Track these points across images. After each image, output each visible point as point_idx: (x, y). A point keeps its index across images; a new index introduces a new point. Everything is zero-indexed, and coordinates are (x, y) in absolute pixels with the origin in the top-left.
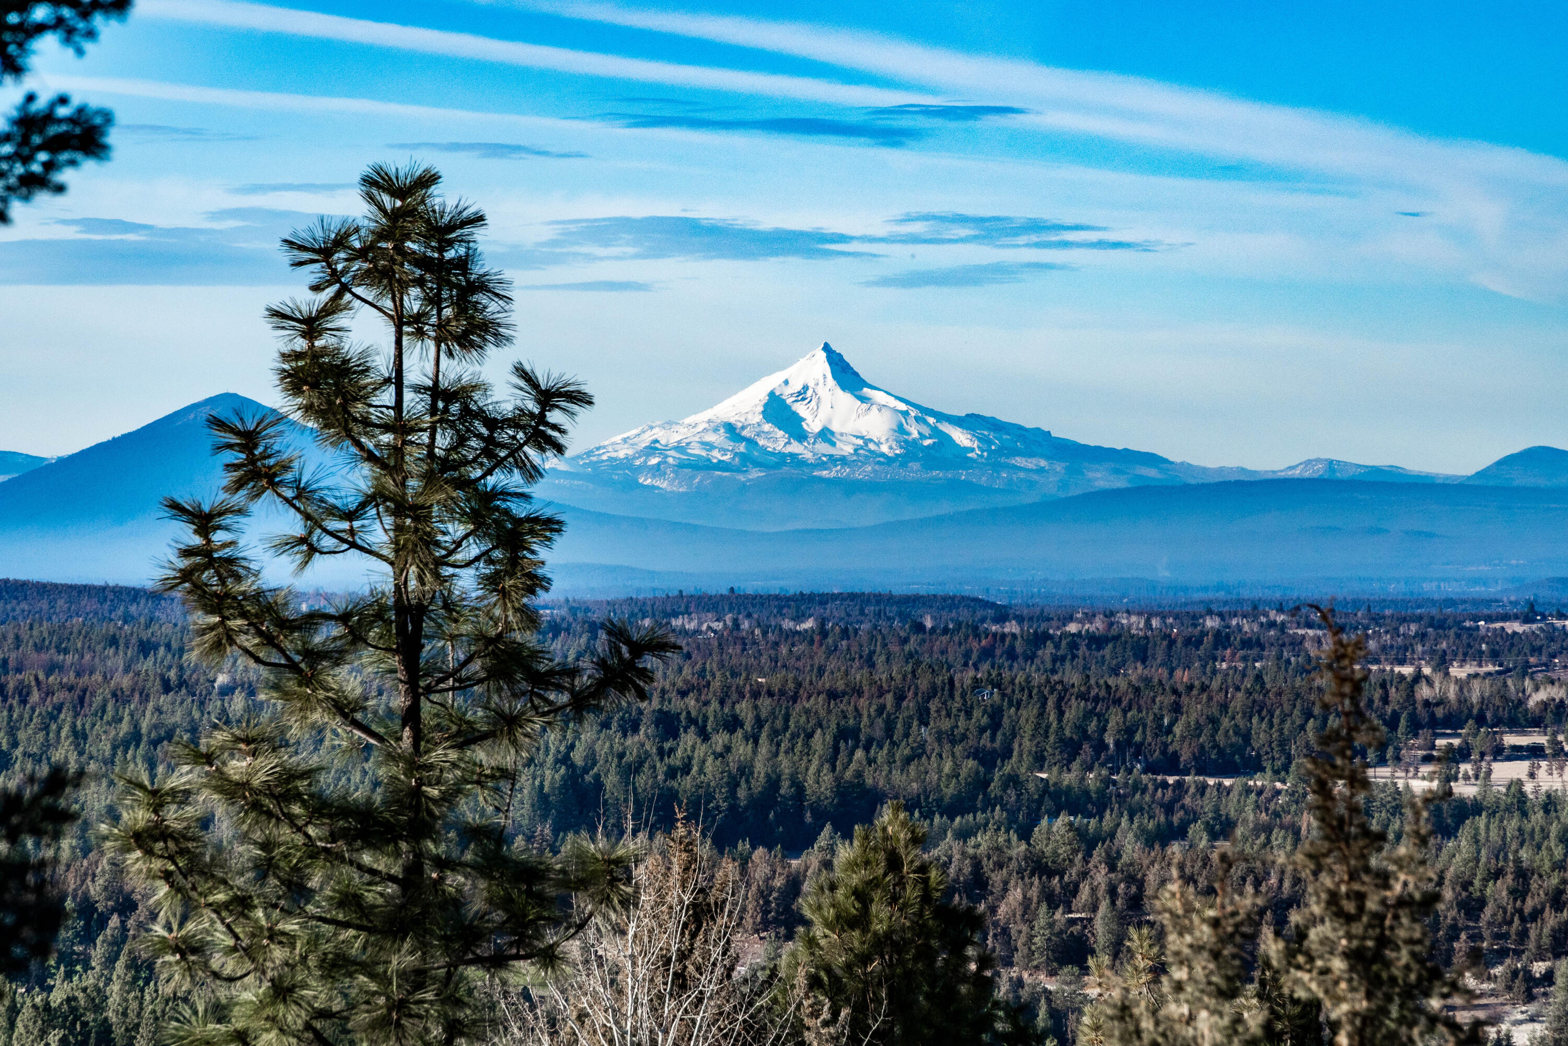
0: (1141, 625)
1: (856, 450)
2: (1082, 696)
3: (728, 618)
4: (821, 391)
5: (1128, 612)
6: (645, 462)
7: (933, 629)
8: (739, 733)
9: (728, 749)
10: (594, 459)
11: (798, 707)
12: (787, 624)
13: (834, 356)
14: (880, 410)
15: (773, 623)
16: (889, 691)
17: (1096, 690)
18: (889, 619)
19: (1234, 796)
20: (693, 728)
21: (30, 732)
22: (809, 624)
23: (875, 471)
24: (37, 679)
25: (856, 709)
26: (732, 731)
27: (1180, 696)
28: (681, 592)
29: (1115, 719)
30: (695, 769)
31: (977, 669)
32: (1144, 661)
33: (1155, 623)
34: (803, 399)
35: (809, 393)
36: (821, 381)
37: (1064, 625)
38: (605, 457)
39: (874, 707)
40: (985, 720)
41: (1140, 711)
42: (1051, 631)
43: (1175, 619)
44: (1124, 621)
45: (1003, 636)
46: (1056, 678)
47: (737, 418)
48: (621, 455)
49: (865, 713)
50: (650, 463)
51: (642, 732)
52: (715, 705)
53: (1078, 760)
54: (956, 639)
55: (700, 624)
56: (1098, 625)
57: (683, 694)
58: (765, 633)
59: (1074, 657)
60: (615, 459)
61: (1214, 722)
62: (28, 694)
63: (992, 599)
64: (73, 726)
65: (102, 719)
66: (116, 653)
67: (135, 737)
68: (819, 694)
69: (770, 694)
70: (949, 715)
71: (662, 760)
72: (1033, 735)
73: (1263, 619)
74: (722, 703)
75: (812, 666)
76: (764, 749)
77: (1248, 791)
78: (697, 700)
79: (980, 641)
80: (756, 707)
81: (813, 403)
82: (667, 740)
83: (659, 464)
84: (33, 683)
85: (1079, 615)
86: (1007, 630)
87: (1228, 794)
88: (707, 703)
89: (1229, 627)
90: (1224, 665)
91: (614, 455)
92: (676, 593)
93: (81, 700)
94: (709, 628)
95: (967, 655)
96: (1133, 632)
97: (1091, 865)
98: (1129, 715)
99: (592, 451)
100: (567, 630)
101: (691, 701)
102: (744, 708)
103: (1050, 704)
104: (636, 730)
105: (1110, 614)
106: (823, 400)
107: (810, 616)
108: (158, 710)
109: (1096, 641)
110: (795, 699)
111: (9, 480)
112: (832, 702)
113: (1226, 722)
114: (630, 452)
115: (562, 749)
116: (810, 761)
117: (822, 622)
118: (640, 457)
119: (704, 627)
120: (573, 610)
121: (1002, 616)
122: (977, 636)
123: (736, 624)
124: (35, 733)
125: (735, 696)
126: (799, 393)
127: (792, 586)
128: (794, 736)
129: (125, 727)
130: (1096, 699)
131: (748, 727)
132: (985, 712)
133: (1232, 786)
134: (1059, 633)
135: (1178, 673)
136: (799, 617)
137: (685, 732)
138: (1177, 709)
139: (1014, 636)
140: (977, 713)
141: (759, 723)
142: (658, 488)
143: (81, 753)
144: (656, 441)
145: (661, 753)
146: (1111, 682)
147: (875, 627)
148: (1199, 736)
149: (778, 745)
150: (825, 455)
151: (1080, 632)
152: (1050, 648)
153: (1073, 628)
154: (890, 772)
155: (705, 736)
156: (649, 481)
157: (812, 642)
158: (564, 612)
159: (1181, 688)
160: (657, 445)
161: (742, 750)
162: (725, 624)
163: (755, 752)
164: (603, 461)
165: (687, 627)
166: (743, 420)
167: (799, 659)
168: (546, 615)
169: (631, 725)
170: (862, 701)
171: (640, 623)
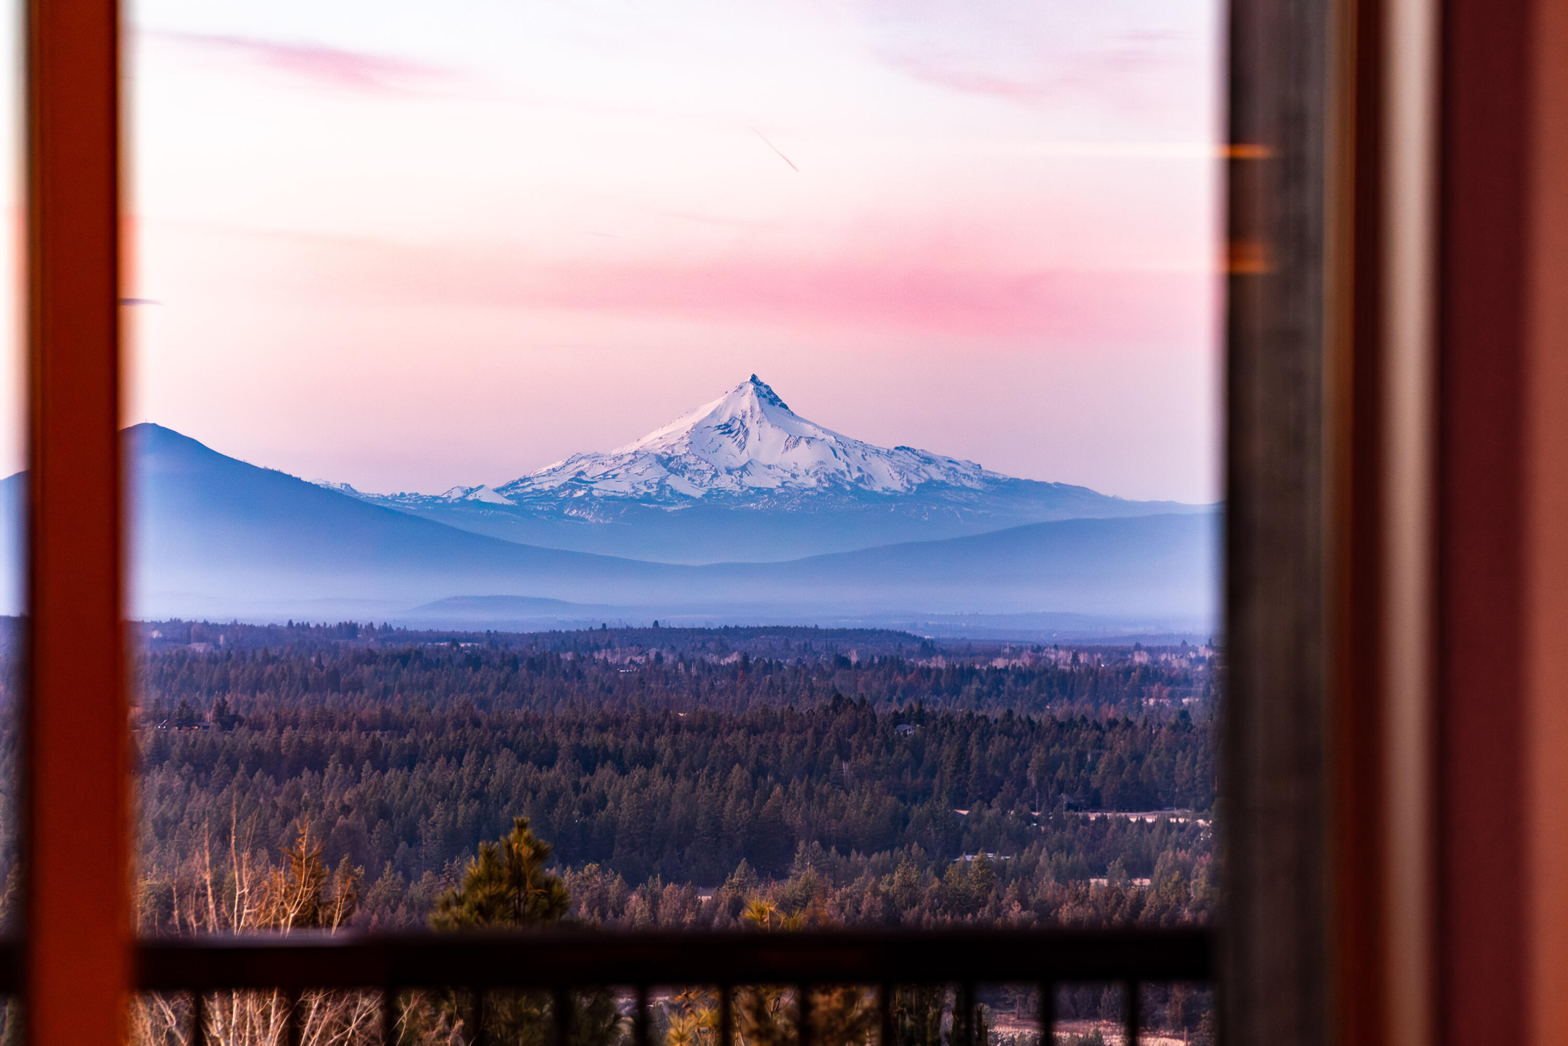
0: (1069, 661)
1: (783, 483)
2: (1007, 733)
3: (652, 652)
4: (748, 423)
5: (1056, 647)
6: (571, 494)
7: (858, 664)
8: (657, 768)
9: (645, 784)
10: (519, 491)
11: (717, 743)
12: (712, 659)
13: (762, 388)
14: (808, 442)
15: (697, 657)
16: (810, 726)
17: (1019, 726)
18: (815, 653)
19: (1156, 832)
20: (609, 762)
22: (734, 658)
23: (802, 504)
25: (776, 743)
26: (649, 766)
27: (1104, 733)
28: (604, 625)
29: (1037, 755)
30: (610, 804)
31: (901, 705)
32: (1071, 697)
33: (1082, 658)
34: (730, 432)
35: (737, 425)
36: (749, 414)
37: (992, 660)
38: (529, 489)
39: (794, 743)
40: (907, 755)
41: (1062, 747)
42: (978, 667)
43: (1103, 654)
44: (1053, 657)
45: (929, 671)
46: (981, 713)
47: (663, 450)
48: (546, 487)
49: (785, 749)
50: (575, 496)
51: (558, 767)
52: (633, 739)
53: (999, 796)
54: (881, 674)
55: (623, 658)
56: (1023, 661)
57: (602, 728)
58: (688, 668)
59: (1000, 693)
60: (541, 491)
61: (1138, 758)
63: (919, 634)
68: (739, 729)
69: (691, 730)
70: (870, 751)
71: (577, 795)
72: (955, 772)
73: (1192, 655)
74: (640, 737)
75: (734, 701)
76: (683, 784)
77: (1169, 827)
78: (616, 735)
79: (905, 676)
80: (674, 743)
81: (741, 436)
82: (584, 775)
83: (585, 495)
85: (1007, 650)
86: (932, 665)
87: (1150, 831)
88: (626, 737)
89: (1156, 662)
90: (1152, 701)
91: (539, 487)
92: (600, 627)
94: (631, 662)
95: (893, 690)
96: (1061, 667)
97: (1004, 902)
98: (1051, 751)
99: (517, 483)
100: (488, 663)
101: (609, 736)
102: (662, 742)
103: (973, 738)
104: (551, 764)
105: (1039, 649)
106: (751, 431)
107: (734, 651)
109: (1023, 676)
110: (715, 734)
112: (752, 737)
113: (1149, 759)
114: (555, 484)
115: (477, 784)
116: (726, 797)
117: (746, 658)
118: (565, 489)
119: (627, 661)
120: (494, 644)
121: (929, 650)
122: (902, 671)
123: (659, 657)
125: (654, 730)
126: (727, 426)
127: (716, 620)
128: (713, 770)
130: (1020, 736)
131: (666, 762)
132: (906, 747)
133: (1153, 824)
134: (985, 668)
135: (1104, 708)
136: (724, 651)
137: (602, 766)
138: (1099, 744)
139: (939, 671)
140: (899, 749)
141: (678, 756)
142: (583, 519)
144: (582, 473)
145: (577, 787)
146: (1035, 718)
147: (799, 661)
148: (1121, 773)
149: (696, 781)
150: (752, 488)
151: (1007, 667)
152: (975, 685)
153: (1000, 663)
154: (808, 808)
155: (623, 772)
156: (574, 513)
157: (734, 676)
158: (485, 645)
159: (1104, 725)
160: (583, 477)
161: (660, 785)
162: (648, 658)
163: (672, 787)
164: (528, 493)
165: (610, 661)
166: (669, 452)
167: (721, 693)
168: (467, 648)
169: (547, 760)
170: (783, 735)
171: (562, 656)
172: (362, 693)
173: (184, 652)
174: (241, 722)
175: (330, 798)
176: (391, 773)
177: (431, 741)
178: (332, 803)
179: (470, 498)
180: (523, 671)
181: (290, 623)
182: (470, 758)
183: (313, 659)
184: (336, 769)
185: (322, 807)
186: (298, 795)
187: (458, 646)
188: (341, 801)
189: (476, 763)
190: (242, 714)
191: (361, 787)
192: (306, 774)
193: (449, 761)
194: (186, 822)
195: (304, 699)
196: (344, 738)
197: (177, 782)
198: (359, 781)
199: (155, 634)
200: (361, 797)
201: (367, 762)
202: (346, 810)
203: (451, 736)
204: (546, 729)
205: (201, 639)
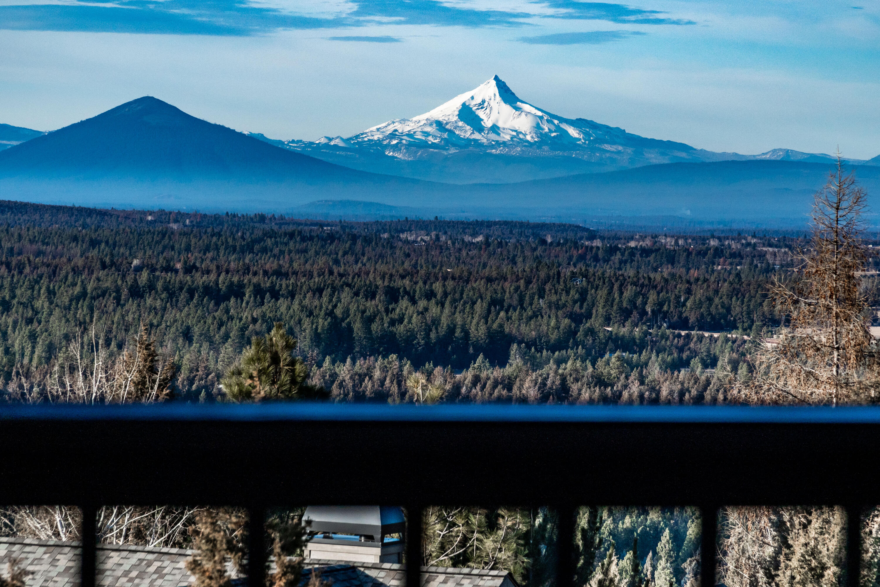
0: (673, 243)
1: (512, 138)
2: (635, 284)
3: (433, 234)
4: (492, 103)
5: (666, 235)
6: (389, 142)
7: (551, 243)
8: (433, 301)
9: (426, 309)
10: (360, 140)
11: (469, 286)
12: (467, 238)
13: (500, 83)
14: (526, 115)
15: (459, 238)
16: (522, 278)
17: (643, 280)
18: (527, 236)
19: (719, 343)
20: (406, 297)
21: (23, 290)
22: (480, 238)
23: (522, 151)
24: (29, 259)
25: (502, 288)
26: (429, 299)
27: (691, 285)
28: (407, 218)
29: (652, 297)
30: (406, 320)
31: (575, 267)
32: (673, 264)
33: (681, 242)
34: (482, 108)
35: (486, 104)
36: (493, 98)
37: (628, 242)
38: (366, 139)
39: (513, 287)
40: (577, 296)
41: (667, 292)
42: (620, 246)
43: (692, 240)
44: (663, 241)
45: (592, 248)
46: (620, 272)
47: (443, 118)
48: (376, 138)
49: (508, 291)
50: (392, 143)
51: (377, 299)
52: (421, 283)
53: (630, 321)
54: (564, 249)
55: (417, 237)
56: (647, 243)
57: (403, 277)
58: (453, 243)
59: (632, 261)
60: (372, 140)
61: (710, 300)
62: (24, 268)
63: (587, 226)
64: (48, 288)
65: (65, 283)
66: (77, 246)
67: (83, 294)
68: (481, 279)
69: (453, 278)
70: (556, 293)
71: (387, 315)
72: (604, 305)
73: (744, 241)
74: (425, 283)
75: (480, 263)
76: (447, 310)
77: (727, 340)
78: (411, 281)
79: (578, 251)
80: (444, 286)
81: (488, 110)
82: (391, 304)
83: (397, 143)
84: (27, 262)
85: (637, 237)
86: (594, 244)
87: (716, 342)
88: (416, 283)
89: (723, 245)
90: (720, 267)
91: (371, 138)
92: (404, 219)
93: (54, 272)
94: (422, 239)
95: (570, 258)
96: (668, 247)
97: (630, 381)
98: (661, 295)
99: (359, 135)
100: (339, 239)
101: (407, 282)
102: (438, 287)
103: (616, 287)
104: (373, 297)
105: (655, 236)
106: (493, 108)
107: (481, 234)
108: (98, 279)
109: (645, 252)
110: (467, 281)
111: (21, 145)
112: (489, 284)
113: (717, 300)
114: (381, 136)
115: (330, 307)
116: (473, 318)
117: (487, 237)
118: (387, 139)
119: (419, 239)
120: (343, 228)
121: (592, 236)
122: (577, 247)
123: (438, 238)
124: (26, 291)
125: (432, 279)
126: (480, 104)
127: (472, 216)
128: (465, 303)
129: (78, 289)
130: (642, 286)
131: (439, 297)
132: (577, 291)
133: (718, 337)
134: (624, 247)
135: (692, 271)
136: (474, 235)
137: (402, 299)
138: (689, 292)
139: (598, 248)
140: (572, 292)
141: (446, 294)
142: (396, 158)
143: (51, 303)
144: (396, 130)
145: (387, 311)
146: (652, 276)
147: (518, 241)
148: (701, 308)
149: (456, 308)
150: (494, 141)
151: (637, 247)
152: (618, 255)
153: (632, 244)
154: (520, 325)
155: (414, 301)
156: (391, 153)
157: (480, 249)
158: (338, 228)
159: (692, 280)
160: (397, 133)
161: (434, 310)
162: (431, 237)
163: (442, 312)
164: (365, 141)
165: (409, 239)
166: (447, 119)
167: (472, 258)
168: (327, 230)
169: (371, 295)
170: (506, 283)
171: (382, 236)
172: (267, 254)
173: (167, 228)
174: (197, 269)
175: (246, 314)
176: (281, 300)
177: (305, 282)
178: (247, 317)
179: (332, 143)
180: (359, 242)
181: (227, 213)
182: (327, 293)
183: (239, 234)
184: (250, 297)
185: (241, 319)
186: (227, 311)
187: (323, 229)
188: (252, 315)
189: (330, 295)
190: (198, 265)
191: (264, 308)
192: (233, 300)
193: (314, 294)
194: (163, 325)
195: (233, 257)
196: (255, 280)
197: (158, 303)
198: (263, 304)
199: (150, 218)
200: (264, 316)
201: (268, 293)
202: (254, 321)
203: (317, 280)
204: (371, 276)
205: (176, 221)
